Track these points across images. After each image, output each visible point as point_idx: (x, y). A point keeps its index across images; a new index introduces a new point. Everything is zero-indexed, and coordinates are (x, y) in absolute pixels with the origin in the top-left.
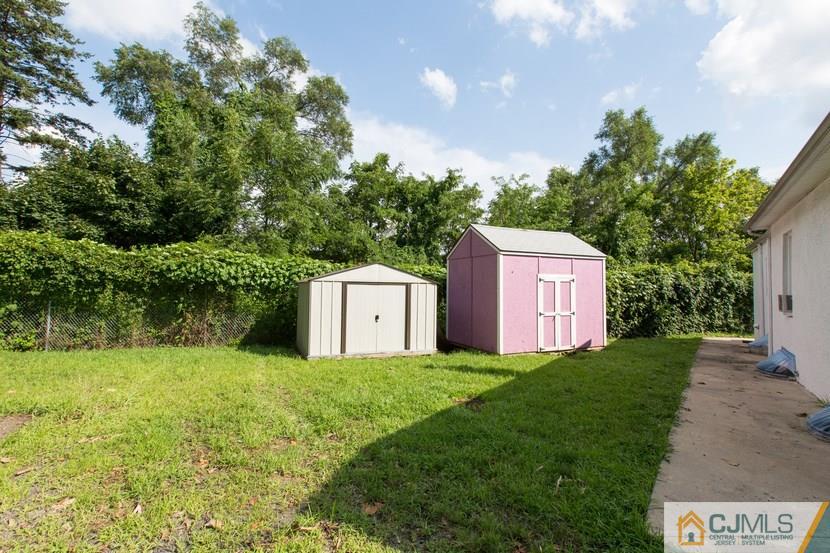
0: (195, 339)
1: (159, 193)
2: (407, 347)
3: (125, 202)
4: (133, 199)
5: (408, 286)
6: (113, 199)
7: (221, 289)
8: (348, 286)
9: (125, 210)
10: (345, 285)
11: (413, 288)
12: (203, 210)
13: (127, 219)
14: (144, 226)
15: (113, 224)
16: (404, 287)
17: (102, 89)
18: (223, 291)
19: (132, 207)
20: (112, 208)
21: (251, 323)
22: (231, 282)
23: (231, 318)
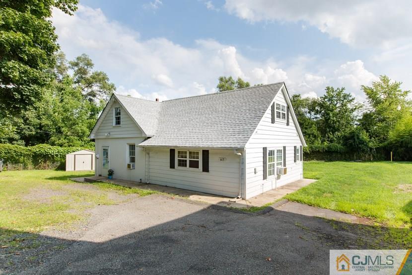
0: (44, 168)
2: (92, 169)
3: (27, 127)
4: (29, 125)
5: (92, 155)
7: (50, 156)
9: (27, 130)
10: (75, 155)
13: (27, 133)
14: (32, 134)
19: (29, 128)
21: (59, 164)
22: (52, 154)
23: (53, 163)
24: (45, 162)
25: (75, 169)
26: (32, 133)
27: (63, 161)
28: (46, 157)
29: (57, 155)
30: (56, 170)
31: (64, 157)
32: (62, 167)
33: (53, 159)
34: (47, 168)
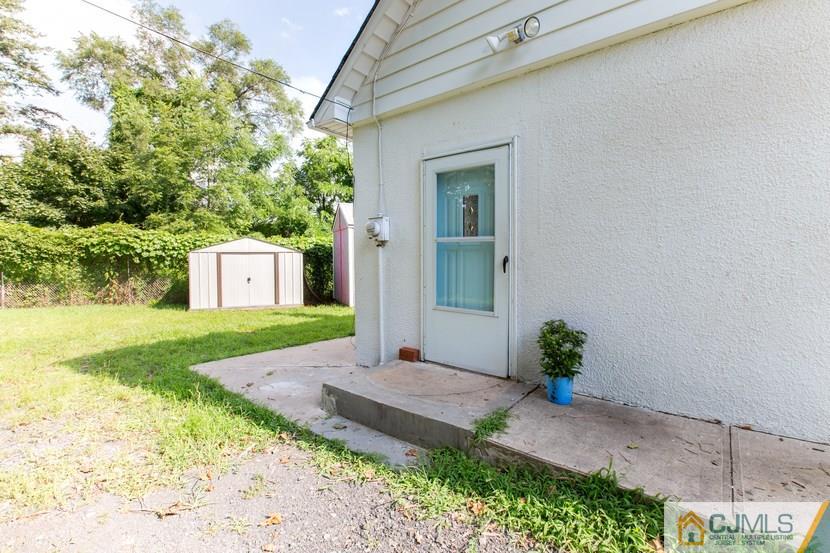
0: (122, 299)
1: (110, 178)
2: (277, 302)
3: (81, 187)
4: (88, 184)
5: (276, 255)
6: (70, 185)
7: (137, 260)
8: (223, 256)
9: (83, 196)
10: (219, 255)
11: (281, 256)
12: (144, 194)
13: (84, 203)
14: (100, 208)
15: (74, 207)
16: (273, 256)
17: (62, 76)
18: (138, 261)
19: (87, 191)
20: (71, 194)
21: (167, 286)
22: (145, 255)
23: (150, 283)
24: (123, 280)
25: (220, 304)
26: (96, 203)
27: (181, 276)
28: (126, 264)
29: (161, 259)
30: (159, 306)
31: (182, 263)
32: (179, 297)
33: (151, 270)
34: (131, 297)
